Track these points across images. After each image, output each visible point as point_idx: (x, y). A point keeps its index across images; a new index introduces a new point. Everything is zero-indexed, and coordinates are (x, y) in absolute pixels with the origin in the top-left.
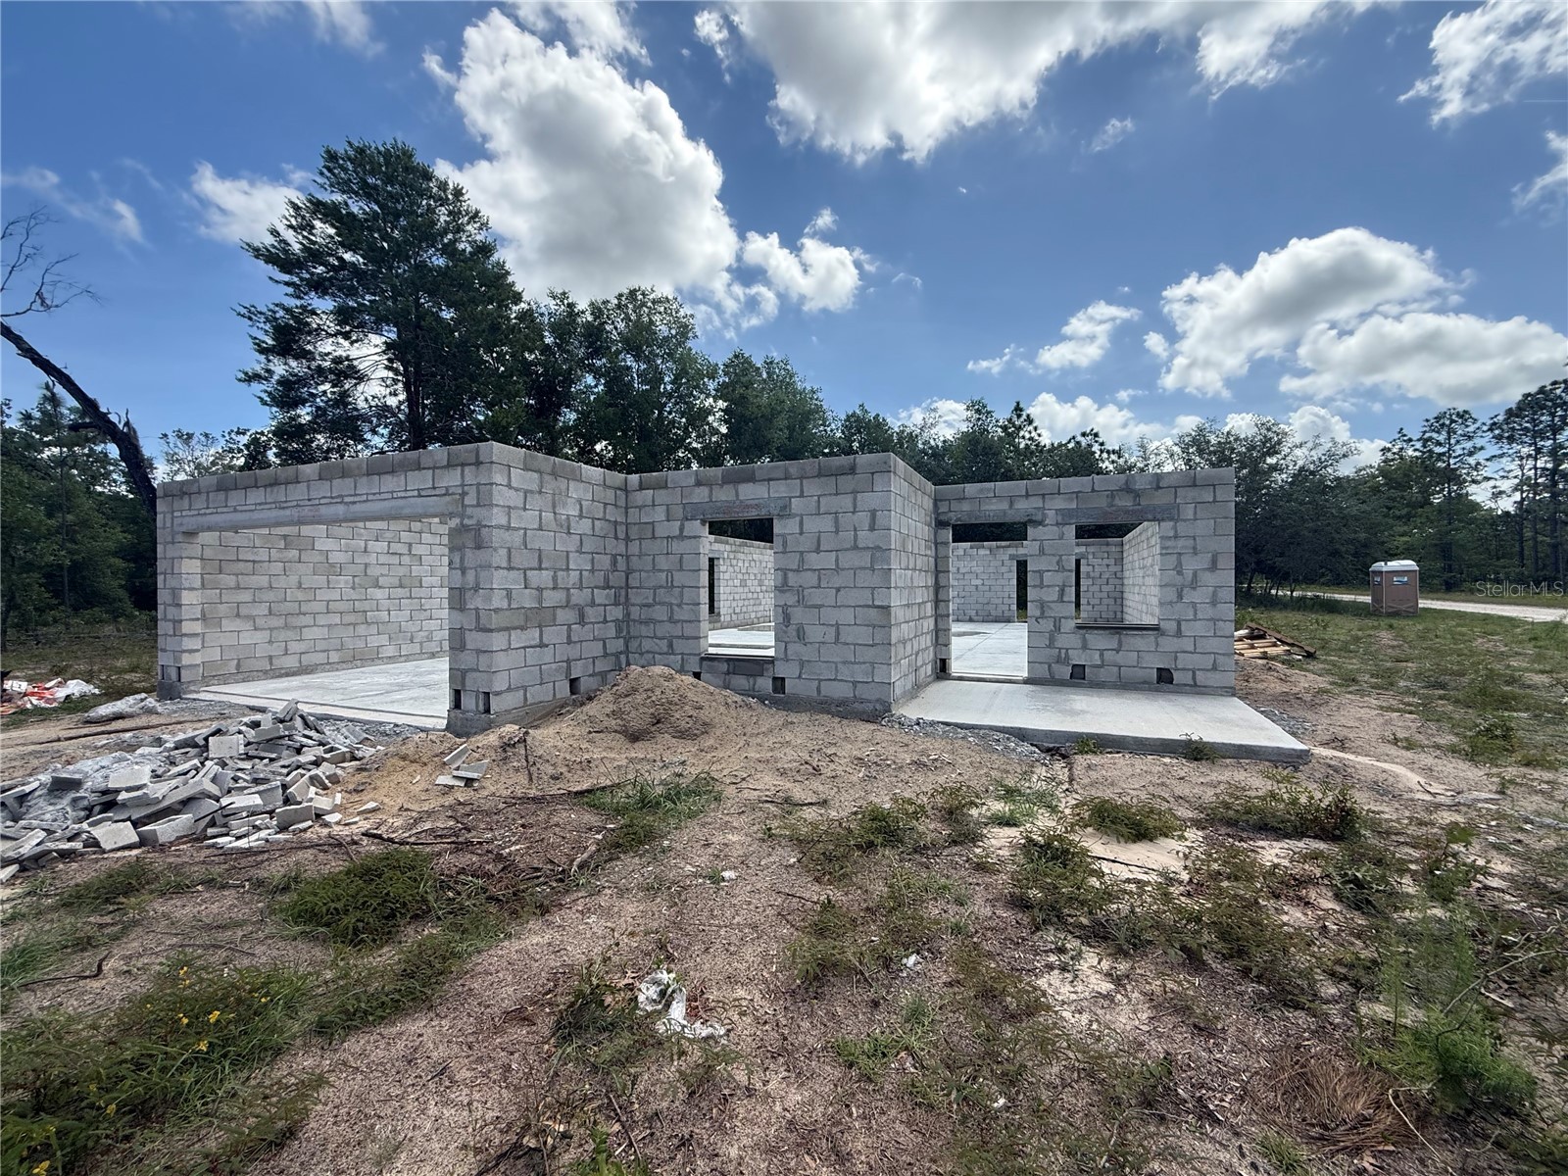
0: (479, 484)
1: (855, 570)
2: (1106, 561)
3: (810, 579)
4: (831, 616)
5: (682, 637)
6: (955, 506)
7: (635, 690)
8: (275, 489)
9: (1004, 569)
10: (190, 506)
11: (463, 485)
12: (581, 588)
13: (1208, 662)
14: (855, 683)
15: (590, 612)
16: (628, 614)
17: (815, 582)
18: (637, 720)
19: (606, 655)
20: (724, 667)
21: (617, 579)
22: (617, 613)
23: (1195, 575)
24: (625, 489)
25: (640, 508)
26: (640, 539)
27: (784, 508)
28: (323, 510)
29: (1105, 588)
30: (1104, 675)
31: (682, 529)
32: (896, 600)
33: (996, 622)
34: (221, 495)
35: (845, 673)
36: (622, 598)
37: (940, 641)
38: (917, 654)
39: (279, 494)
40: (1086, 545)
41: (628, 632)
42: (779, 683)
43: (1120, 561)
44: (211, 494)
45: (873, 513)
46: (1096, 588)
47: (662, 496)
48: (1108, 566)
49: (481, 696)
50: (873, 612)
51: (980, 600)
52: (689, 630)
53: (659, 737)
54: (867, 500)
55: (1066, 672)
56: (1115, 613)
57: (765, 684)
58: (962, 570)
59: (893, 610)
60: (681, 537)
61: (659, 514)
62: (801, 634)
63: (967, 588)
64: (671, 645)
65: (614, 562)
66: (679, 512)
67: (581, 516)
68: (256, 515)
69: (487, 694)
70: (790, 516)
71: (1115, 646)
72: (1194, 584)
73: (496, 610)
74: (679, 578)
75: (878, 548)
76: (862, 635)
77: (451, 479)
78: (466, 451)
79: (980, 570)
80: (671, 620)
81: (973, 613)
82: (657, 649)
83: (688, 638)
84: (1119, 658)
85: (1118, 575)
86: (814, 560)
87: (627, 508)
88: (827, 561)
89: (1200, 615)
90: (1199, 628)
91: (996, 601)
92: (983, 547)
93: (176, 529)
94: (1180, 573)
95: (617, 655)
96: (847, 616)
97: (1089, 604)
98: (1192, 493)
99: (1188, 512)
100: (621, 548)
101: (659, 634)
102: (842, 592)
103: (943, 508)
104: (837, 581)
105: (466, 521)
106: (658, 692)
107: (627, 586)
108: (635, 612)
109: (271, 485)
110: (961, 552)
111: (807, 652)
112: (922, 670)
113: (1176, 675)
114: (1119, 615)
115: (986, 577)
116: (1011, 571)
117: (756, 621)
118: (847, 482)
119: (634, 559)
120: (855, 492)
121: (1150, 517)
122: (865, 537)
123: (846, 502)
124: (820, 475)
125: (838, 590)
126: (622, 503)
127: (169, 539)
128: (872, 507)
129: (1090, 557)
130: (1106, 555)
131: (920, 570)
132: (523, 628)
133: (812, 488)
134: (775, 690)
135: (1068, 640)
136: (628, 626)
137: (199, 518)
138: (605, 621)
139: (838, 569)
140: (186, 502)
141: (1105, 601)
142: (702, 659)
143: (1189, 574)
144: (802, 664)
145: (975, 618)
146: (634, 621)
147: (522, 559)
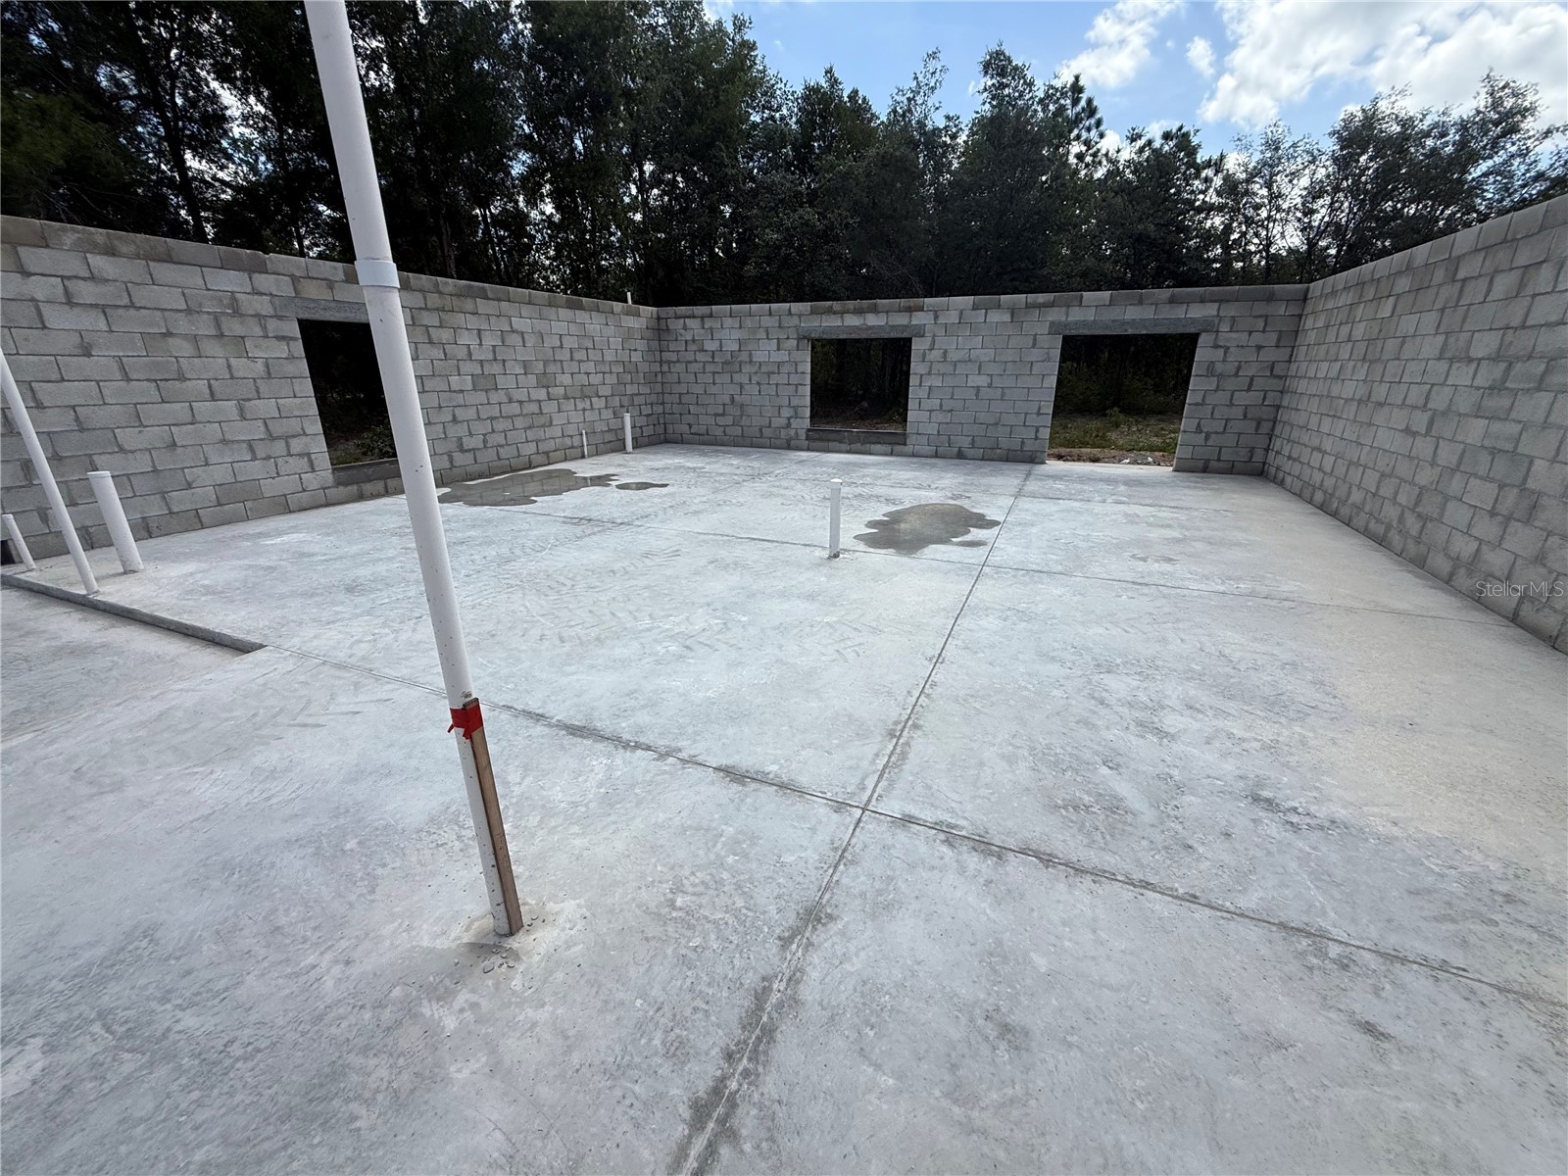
2: (1257, 339)
9: (1035, 355)
29: (1243, 398)
33: (1007, 460)
40: (1221, 301)
43: (1291, 337)
46: (1222, 397)
48: (1259, 348)
51: (983, 417)
56: (1252, 450)
58: (953, 356)
63: (958, 394)
79: (986, 355)
81: (965, 442)
85: (1277, 371)
91: (1011, 420)
92: (999, 306)
97: (1199, 430)
110: (952, 317)
114: (1259, 456)
115: (995, 369)
116: (1049, 359)
117: (536, 459)
129: (1225, 327)
130: (1261, 323)
141: (1236, 426)
145: (970, 452)
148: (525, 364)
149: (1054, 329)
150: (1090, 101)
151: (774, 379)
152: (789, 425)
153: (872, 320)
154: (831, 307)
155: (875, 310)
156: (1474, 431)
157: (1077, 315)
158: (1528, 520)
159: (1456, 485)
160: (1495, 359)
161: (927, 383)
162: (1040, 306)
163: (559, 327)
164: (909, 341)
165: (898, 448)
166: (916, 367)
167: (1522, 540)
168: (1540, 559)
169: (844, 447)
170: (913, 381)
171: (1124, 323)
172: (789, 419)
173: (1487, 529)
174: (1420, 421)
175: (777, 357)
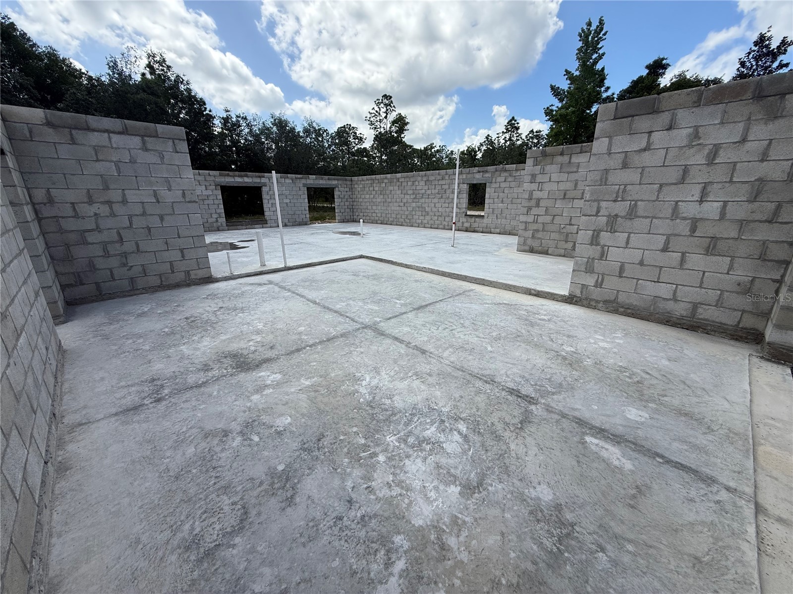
9: (301, 193)
29: (347, 204)
33: (300, 225)
40: (337, 180)
43: (351, 189)
46: (342, 203)
48: (347, 192)
51: (290, 212)
56: (350, 216)
79: (287, 192)
81: (286, 221)
85: (351, 197)
91: (298, 213)
92: (288, 178)
115: (291, 197)
116: (304, 194)
141: (347, 210)
145: (288, 224)
149: (304, 185)
151: (206, 202)
152: (217, 221)
153: (246, 180)
154: (228, 174)
155: (247, 176)
156: (414, 205)
157: (309, 182)
158: (428, 215)
159: (414, 213)
160: (413, 194)
161: (270, 202)
162: (299, 178)
164: (261, 188)
165: (264, 225)
166: (265, 196)
167: (428, 218)
168: (431, 219)
169: (244, 227)
170: (265, 201)
171: (320, 184)
172: (217, 218)
173: (422, 218)
174: (402, 204)
175: (205, 193)
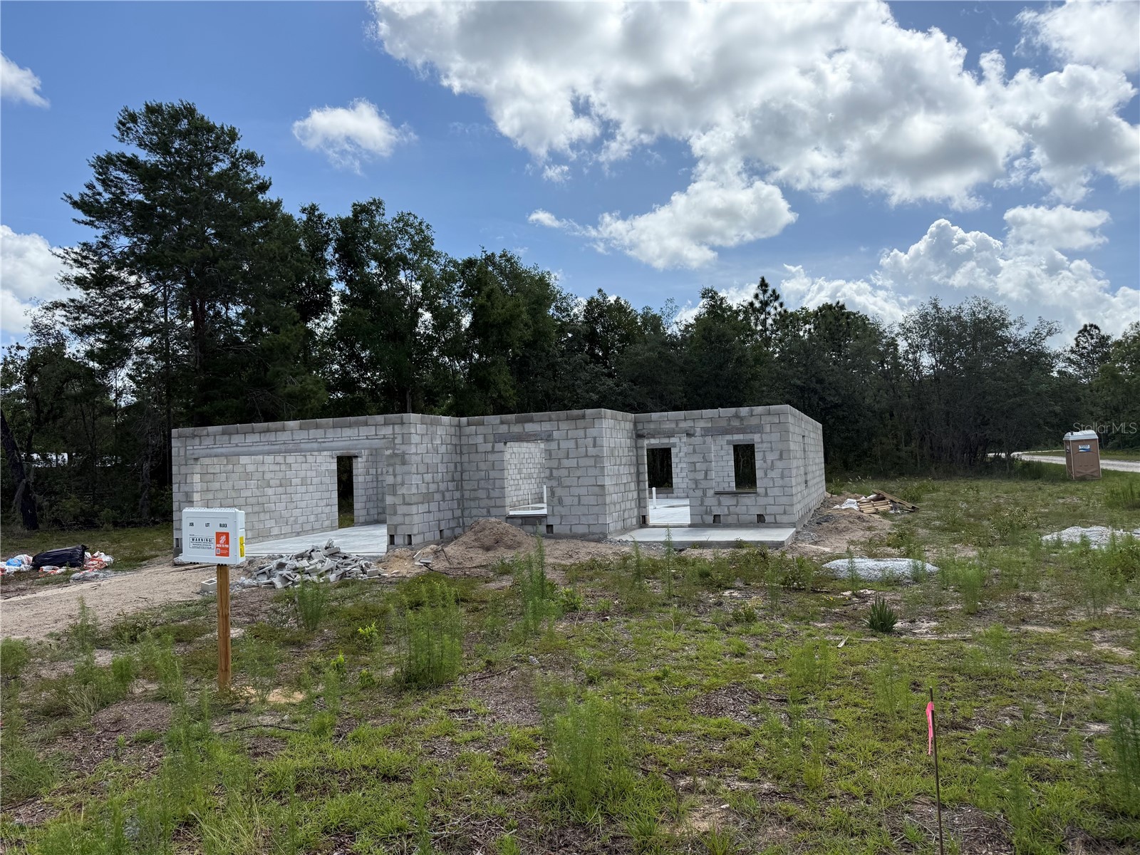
0: (403, 434)
1: (587, 467)
3: (564, 472)
4: (576, 491)
5: (495, 507)
6: (646, 426)
7: (484, 529)
8: (268, 434)
9: (723, 453)
10: (201, 442)
11: (394, 434)
12: (443, 482)
13: (781, 509)
14: (589, 525)
15: (447, 494)
16: (463, 496)
17: (567, 474)
18: (488, 542)
19: (454, 518)
20: (520, 521)
21: (457, 476)
22: (457, 495)
23: (772, 462)
24: (459, 426)
25: (468, 436)
26: (469, 453)
27: (549, 436)
28: (303, 446)
30: (731, 519)
31: (493, 447)
32: (608, 482)
34: (226, 437)
35: (584, 520)
36: (460, 488)
37: (642, 505)
38: (624, 511)
39: (271, 437)
41: (463, 506)
42: (550, 527)
44: (217, 437)
45: (595, 438)
47: (481, 429)
49: (406, 537)
50: (597, 488)
52: (499, 502)
53: (499, 549)
54: (592, 432)
55: (710, 519)
57: (543, 529)
59: (607, 487)
60: (493, 451)
61: (480, 439)
62: (560, 501)
64: (489, 512)
65: (456, 467)
66: (491, 438)
67: (442, 444)
68: (253, 449)
69: (410, 536)
70: (552, 440)
71: (735, 503)
72: (772, 468)
73: (414, 494)
74: (493, 474)
75: (597, 456)
76: (592, 500)
77: (388, 431)
78: (396, 417)
80: (489, 498)
82: (480, 514)
83: (499, 507)
84: (738, 510)
86: (566, 463)
87: (460, 436)
88: (573, 463)
89: (776, 485)
90: (776, 491)
93: (188, 456)
94: (765, 462)
95: (458, 518)
96: (583, 491)
98: (769, 418)
99: (767, 429)
100: (458, 459)
101: (481, 506)
102: (581, 479)
103: (640, 426)
104: (578, 473)
105: (396, 451)
106: (495, 529)
107: (462, 480)
108: (467, 494)
109: (264, 432)
111: (564, 511)
112: (629, 521)
113: (766, 518)
116: (730, 454)
118: (581, 423)
119: (466, 465)
120: (585, 428)
121: (749, 431)
122: (591, 451)
123: (581, 433)
124: (567, 419)
125: (579, 478)
126: (458, 434)
127: (184, 462)
128: (594, 435)
131: (625, 465)
132: (422, 503)
133: (564, 425)
134: (548, 532)
135: (711, 501)
136: (463, 502)
137: (208, 450)
138: (453, 500)
139: (578, 467)
140: (197, 441)
142: (507, 518)
143: (769, 462)
144: (562, 517)
146: (467, 499)
147: (422, 469)
148: (515, 465)
149: (729, 442)
150: (774, 291)
161: (679, 466)
163: (524, 450)
164: (670, 449)
165: (670, 495)
166: (674, 460)
